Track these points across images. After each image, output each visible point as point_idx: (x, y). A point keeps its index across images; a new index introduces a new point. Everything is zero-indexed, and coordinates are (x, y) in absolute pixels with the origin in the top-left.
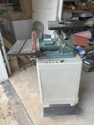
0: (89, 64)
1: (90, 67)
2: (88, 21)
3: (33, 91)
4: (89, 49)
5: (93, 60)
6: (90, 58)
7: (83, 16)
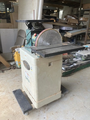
0: (64, 69)
1: (64, 72)
2: (67, 33)
3: (3, 90)
4: (67, 57)
5: (68, 66)
6: (66, 64)
7: (64, 28)
